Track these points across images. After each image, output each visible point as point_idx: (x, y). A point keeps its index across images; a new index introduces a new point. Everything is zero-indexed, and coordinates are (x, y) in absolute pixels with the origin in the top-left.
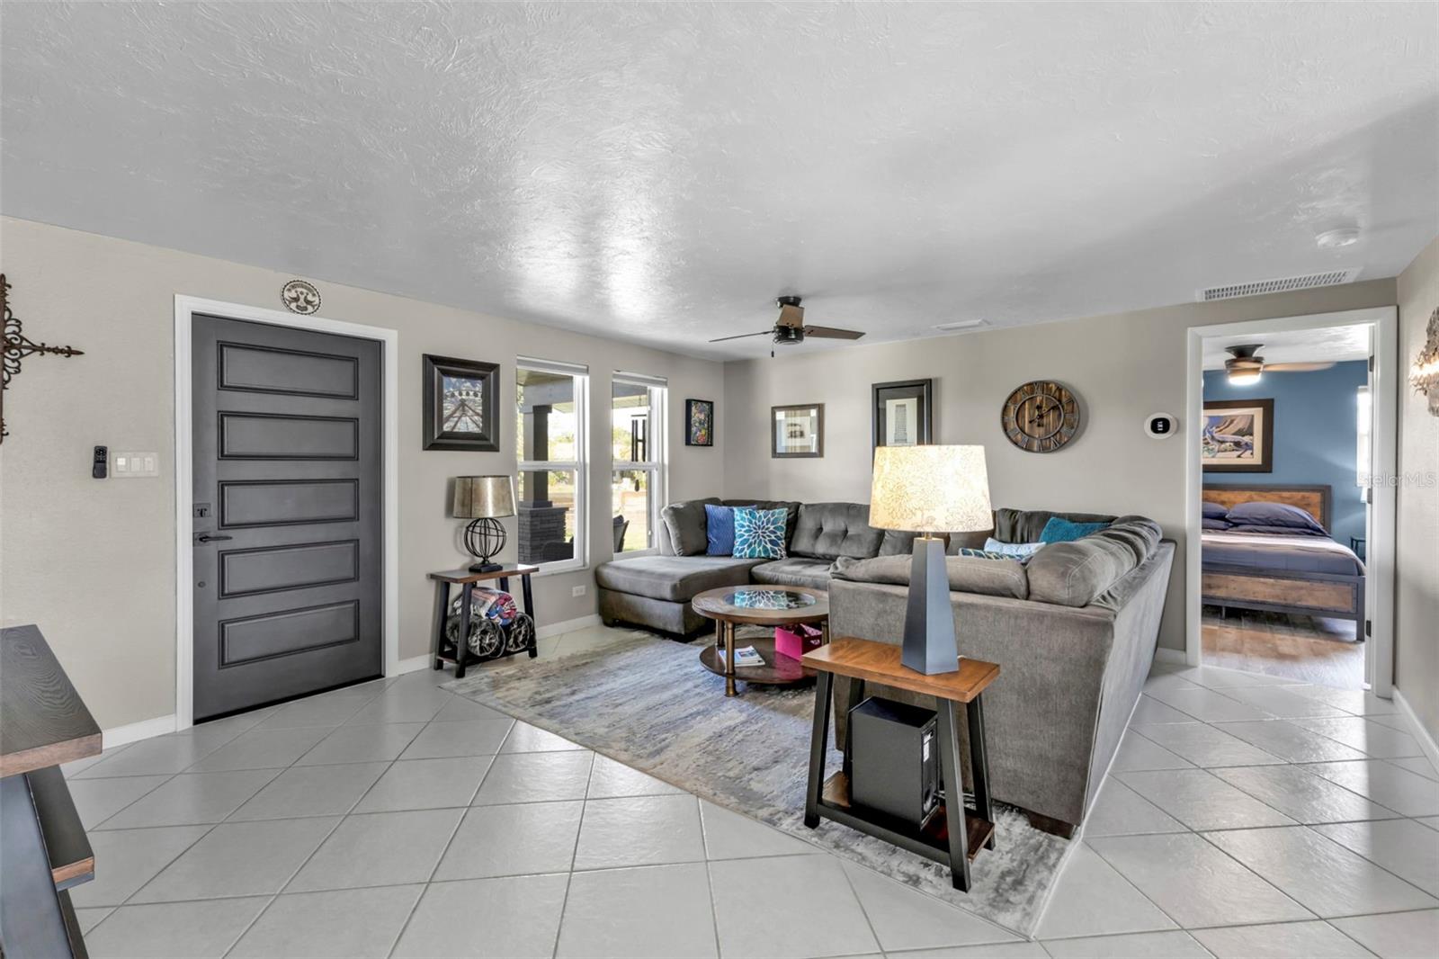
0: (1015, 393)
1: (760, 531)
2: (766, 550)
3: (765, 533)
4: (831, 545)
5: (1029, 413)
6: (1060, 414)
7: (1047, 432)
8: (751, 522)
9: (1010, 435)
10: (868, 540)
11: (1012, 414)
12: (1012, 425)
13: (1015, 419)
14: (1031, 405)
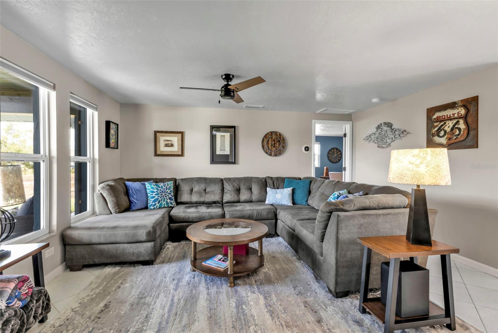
0: (266, 135)
1: (164, 194)
2: (167, 203)
3: (166, 194)
4: (200, 197)
5: (271, 142)
6: (280, 144)
7: (276, 149)
8: (158, 190)
9: (265, 150)
10: (218, 193)
11: (265, 143)
12: (266, 146)
13: (266, 144)
14: (271, 139)
